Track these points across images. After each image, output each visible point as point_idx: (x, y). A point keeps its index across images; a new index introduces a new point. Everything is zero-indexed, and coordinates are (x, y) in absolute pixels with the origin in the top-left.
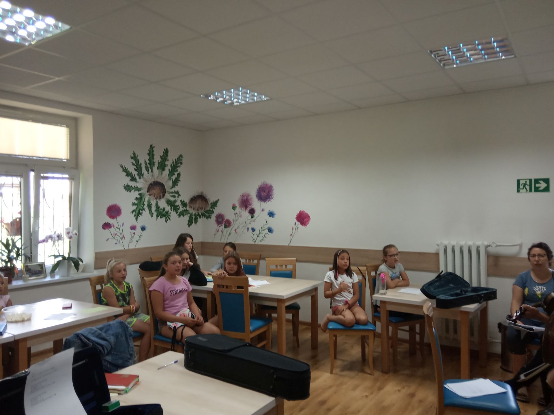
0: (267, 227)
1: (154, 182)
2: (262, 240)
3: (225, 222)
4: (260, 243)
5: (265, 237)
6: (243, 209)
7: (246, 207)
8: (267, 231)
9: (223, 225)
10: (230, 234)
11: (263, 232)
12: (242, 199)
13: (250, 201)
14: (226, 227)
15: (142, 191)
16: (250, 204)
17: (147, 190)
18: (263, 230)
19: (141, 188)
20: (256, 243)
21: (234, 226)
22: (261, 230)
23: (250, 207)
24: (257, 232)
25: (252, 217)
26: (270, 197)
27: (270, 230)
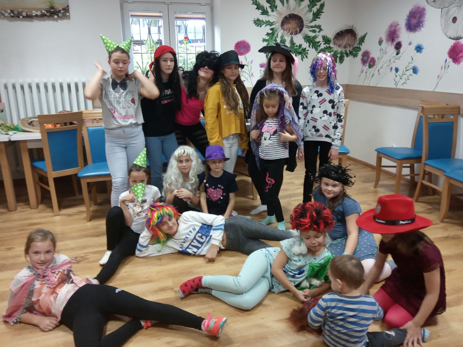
0: (412, 66)
1: (290, 15)
2: (405, 83)
3: (370, 62)
4: (402, 87)
5: (408, 79)
6: (390, 43)
7: (393, 40)
8: (411, 71)
9: (368, 64)
10: (373, 76)
11: (407, 72)
12: (390, 31)
13: (398, 33)
14: (370, 66)
15: (274, 25)
16: (398, 37)
17: (281, 24)
18: (407, 70)
19: (274, 22)
20: (398, 87)
21: (378, 65)
22: (405, 70)
23: (397, 40)
24: (400, 73)
25: (397, 54)
26: (421, 24)
27: (415, 70)
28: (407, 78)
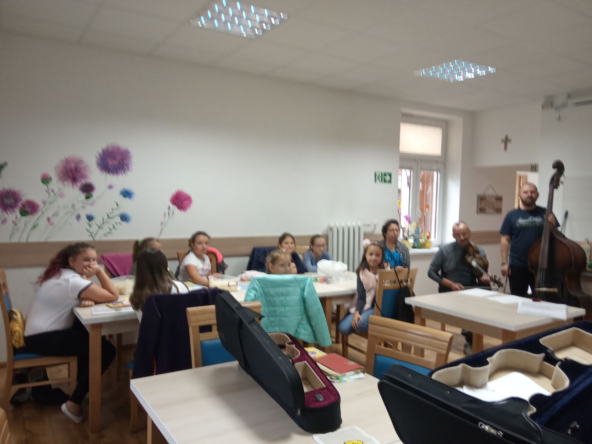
0: (118, 212)
2: (109, 233)
3: (23, 206)
4: (104, 239)
5: (114, 227)
6: (68, 183)
7: (74, 180)
8: (119, 219)
9: (17, 211)
10: (35, 226)
11: (109, 220)
12: (65, 167)
13: (83, 172)
14: (24, 213)
16: (84, 176)
18: (112, 218)
20: (97, 238)
21: (46, 211)
22: (106, 217)
23: (83, 181)
24: (98, 220)
25: (87, 198)
26: (126, 167)
27: (124, 218)
28: (111, 227)
